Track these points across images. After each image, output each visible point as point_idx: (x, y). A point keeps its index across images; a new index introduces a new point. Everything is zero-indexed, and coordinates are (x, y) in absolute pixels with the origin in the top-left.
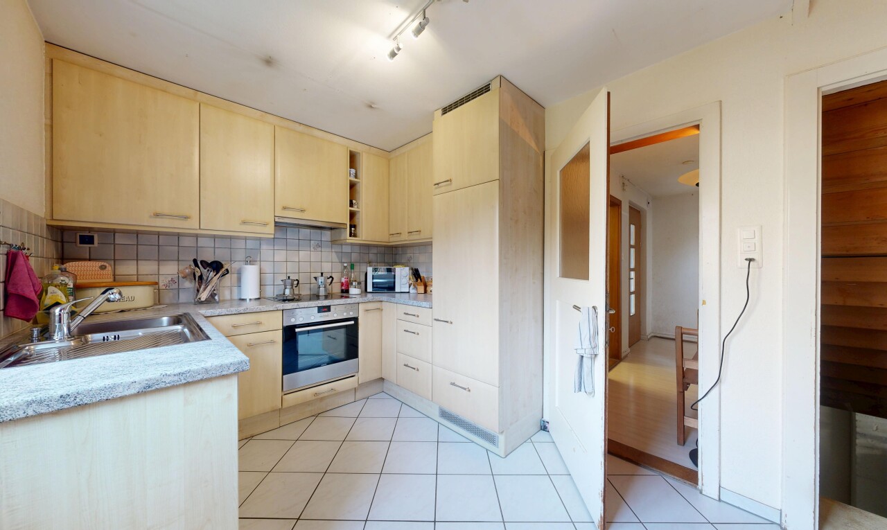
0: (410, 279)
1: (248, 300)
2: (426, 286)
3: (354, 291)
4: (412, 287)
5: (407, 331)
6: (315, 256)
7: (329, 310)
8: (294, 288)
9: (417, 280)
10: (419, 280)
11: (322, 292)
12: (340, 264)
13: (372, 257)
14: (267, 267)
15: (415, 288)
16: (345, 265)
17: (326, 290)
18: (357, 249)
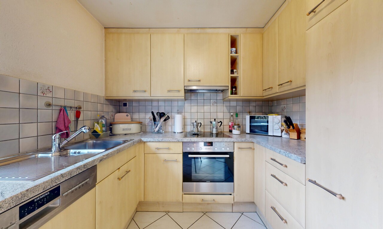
0: (282, 126)
1: (177, 133)
2: (299, 133)
3: (235, 132)
4: (284, 132)
5: (274, 176)
6: (213, 109)
7: (212, 145)
8: (199, 127)
9: (289, 127)
10: (291, 127)
11: (214, 131)
12: (228, 114)
13: (252, 108)
14: (188, 116)
15: (287, 133)
16: (232, 114)
17: (217, 130)
18: (240, 103)
